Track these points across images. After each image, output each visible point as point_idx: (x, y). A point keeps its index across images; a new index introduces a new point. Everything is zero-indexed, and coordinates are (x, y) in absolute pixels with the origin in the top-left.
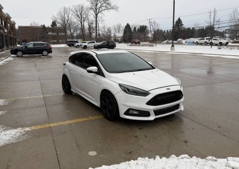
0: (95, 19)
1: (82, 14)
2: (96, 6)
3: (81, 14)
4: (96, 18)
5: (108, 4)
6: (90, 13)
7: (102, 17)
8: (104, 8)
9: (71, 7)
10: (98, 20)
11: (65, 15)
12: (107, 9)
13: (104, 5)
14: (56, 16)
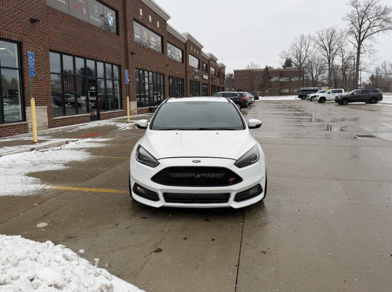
0: (356, 51)
1: (333, 43)
2: (360, 26)
3: (330, 44)
4: (359, 49)
5: (385, 20)
6: (347, 41)
7: (371, 46)
8: (375, 29)
9: (313, 34)
10: (362, 50)
11: (303, 49)
12: (383, 28)
13: (377, 23)
14: (286, 51)
